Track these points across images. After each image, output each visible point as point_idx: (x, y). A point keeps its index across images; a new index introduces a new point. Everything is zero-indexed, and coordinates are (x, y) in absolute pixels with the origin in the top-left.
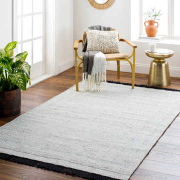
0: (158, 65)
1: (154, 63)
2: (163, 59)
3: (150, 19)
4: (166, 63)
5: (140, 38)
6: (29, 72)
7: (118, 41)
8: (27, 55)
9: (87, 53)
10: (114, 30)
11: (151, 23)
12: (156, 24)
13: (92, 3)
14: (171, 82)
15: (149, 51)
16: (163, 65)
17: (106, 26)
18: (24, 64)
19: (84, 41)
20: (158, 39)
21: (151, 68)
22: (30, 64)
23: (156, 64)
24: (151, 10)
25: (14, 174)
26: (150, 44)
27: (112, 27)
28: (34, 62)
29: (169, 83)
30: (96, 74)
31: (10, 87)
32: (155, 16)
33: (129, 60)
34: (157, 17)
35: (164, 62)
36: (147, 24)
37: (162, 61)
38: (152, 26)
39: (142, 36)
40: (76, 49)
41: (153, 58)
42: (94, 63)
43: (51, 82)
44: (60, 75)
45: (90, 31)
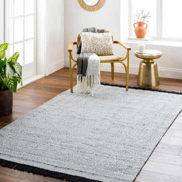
0: (147, 65)
1: (143, 64)
2: (152, 59)
3: (139, 20)
4: (155, 63)
5: (129, 39)
6: (21, 73)
7: (112, 43)
8: (18, 56)
9: (81, 56)
10: (108, 32)
11: (140, 24)
12: (145, 26)
13: (83, 5)
14: (160, 83)
15: (138, 52)
16: (152, 66)
17: (100, 29)
18: (16, 64)
19: (79, 43)
20: (147, 40)
21: (140, 68)
22: (22, 64)
23: (145, 65)
24: (140, 12)
25: (6, 173)
26: (139, 45)
27: (105, 29)
28: (26, 63)
29: (158, 83)
30: (90, 76)
31: (2, 88)
32: (144, 17)
33: (123, 62)
34: (146, 19)
35: (153, 63)
36: (136, 25)
37: (151, 61)
38: (141, 28)
39: (131, 38)
40: (70, 51)
41: (143, 58)
42: (89, 65)
43: (42, 83)
44: (51, 76)
45: (83, 33)
